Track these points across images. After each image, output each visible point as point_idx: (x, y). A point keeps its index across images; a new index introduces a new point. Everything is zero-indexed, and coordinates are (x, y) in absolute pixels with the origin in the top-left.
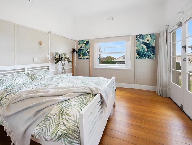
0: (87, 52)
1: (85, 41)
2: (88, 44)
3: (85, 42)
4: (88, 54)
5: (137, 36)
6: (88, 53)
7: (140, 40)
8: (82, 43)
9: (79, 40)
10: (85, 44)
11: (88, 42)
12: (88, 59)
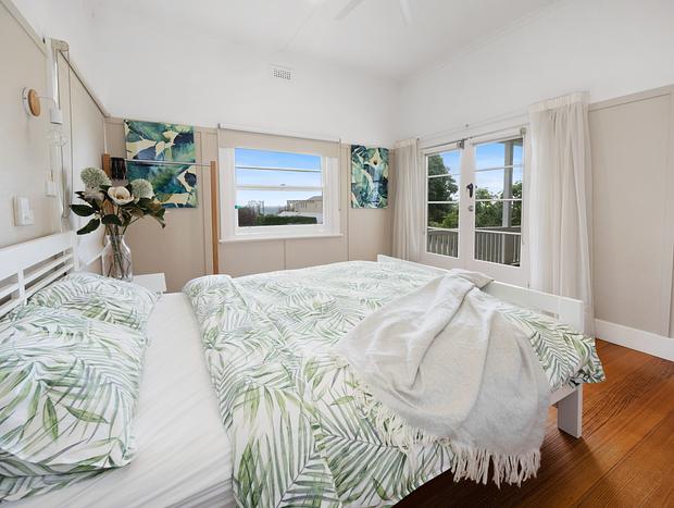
0: (181, 178)
1: (173, 127)
2: (190, 147)
3: (172, 135)
4: (189, 188)
5: (353, 147)
6: (192, 183)
7: (361, 159)
8: (155, 135)
9: (131, 118)
10: (172, 143)
11: (185, 138)
12: (188, 206)
